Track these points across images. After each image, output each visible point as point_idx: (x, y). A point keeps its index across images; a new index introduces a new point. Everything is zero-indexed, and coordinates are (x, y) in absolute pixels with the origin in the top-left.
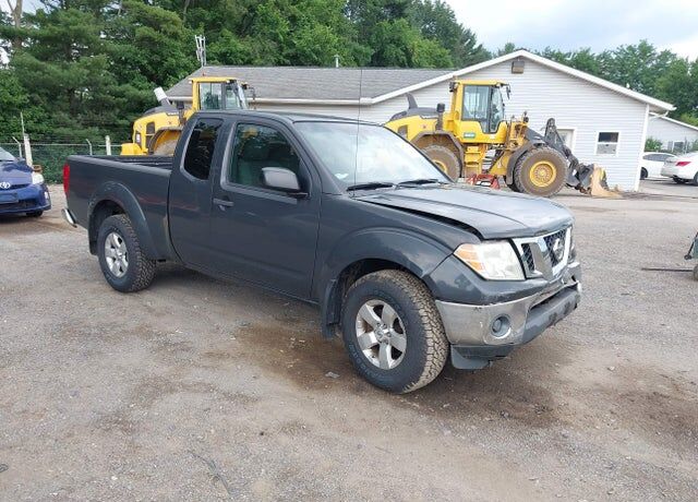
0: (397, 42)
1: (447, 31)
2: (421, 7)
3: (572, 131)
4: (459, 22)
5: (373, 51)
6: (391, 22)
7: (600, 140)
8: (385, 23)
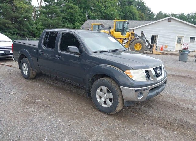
0: (130, 12)
1: (143, 8)
2: (136, 2)
3: (183, 37)
4: (147, 6)
5: (124, 14)
6: (129, 6)
7: (190, 39)
8: (127, 7)
